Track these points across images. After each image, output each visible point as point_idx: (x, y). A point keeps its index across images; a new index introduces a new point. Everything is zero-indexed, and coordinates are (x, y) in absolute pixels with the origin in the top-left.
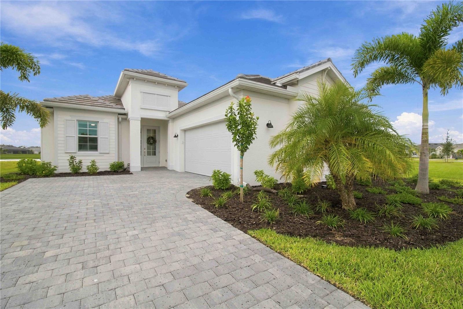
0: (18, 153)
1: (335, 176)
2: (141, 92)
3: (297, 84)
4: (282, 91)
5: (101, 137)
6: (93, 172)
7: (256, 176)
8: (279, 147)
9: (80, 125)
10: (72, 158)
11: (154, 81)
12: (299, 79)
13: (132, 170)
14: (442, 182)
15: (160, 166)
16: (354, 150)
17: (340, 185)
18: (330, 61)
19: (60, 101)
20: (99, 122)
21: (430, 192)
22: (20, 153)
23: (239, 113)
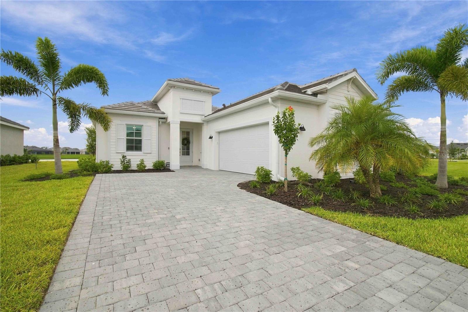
0: (42, 154)
1: (364, 170)
2: (181, 99)
3: (326, 92)
4: (313, 98)
5: (145, 139)
6: (142, 169)
7: (292, 172)
8: (316, 147)
9: (128, 129)
10: (124, 157)
11: (192, 89)
12: (329, 88)
13: (172, 168)
14: (463, 179)
15: (193, 165)
16: (380, 149)
17: (369, 178)
18: (355, 71)
19: (113, 108)
20: (144, 126)
21: (448, 187)
22: (43, 154)
23: (283, 120)
